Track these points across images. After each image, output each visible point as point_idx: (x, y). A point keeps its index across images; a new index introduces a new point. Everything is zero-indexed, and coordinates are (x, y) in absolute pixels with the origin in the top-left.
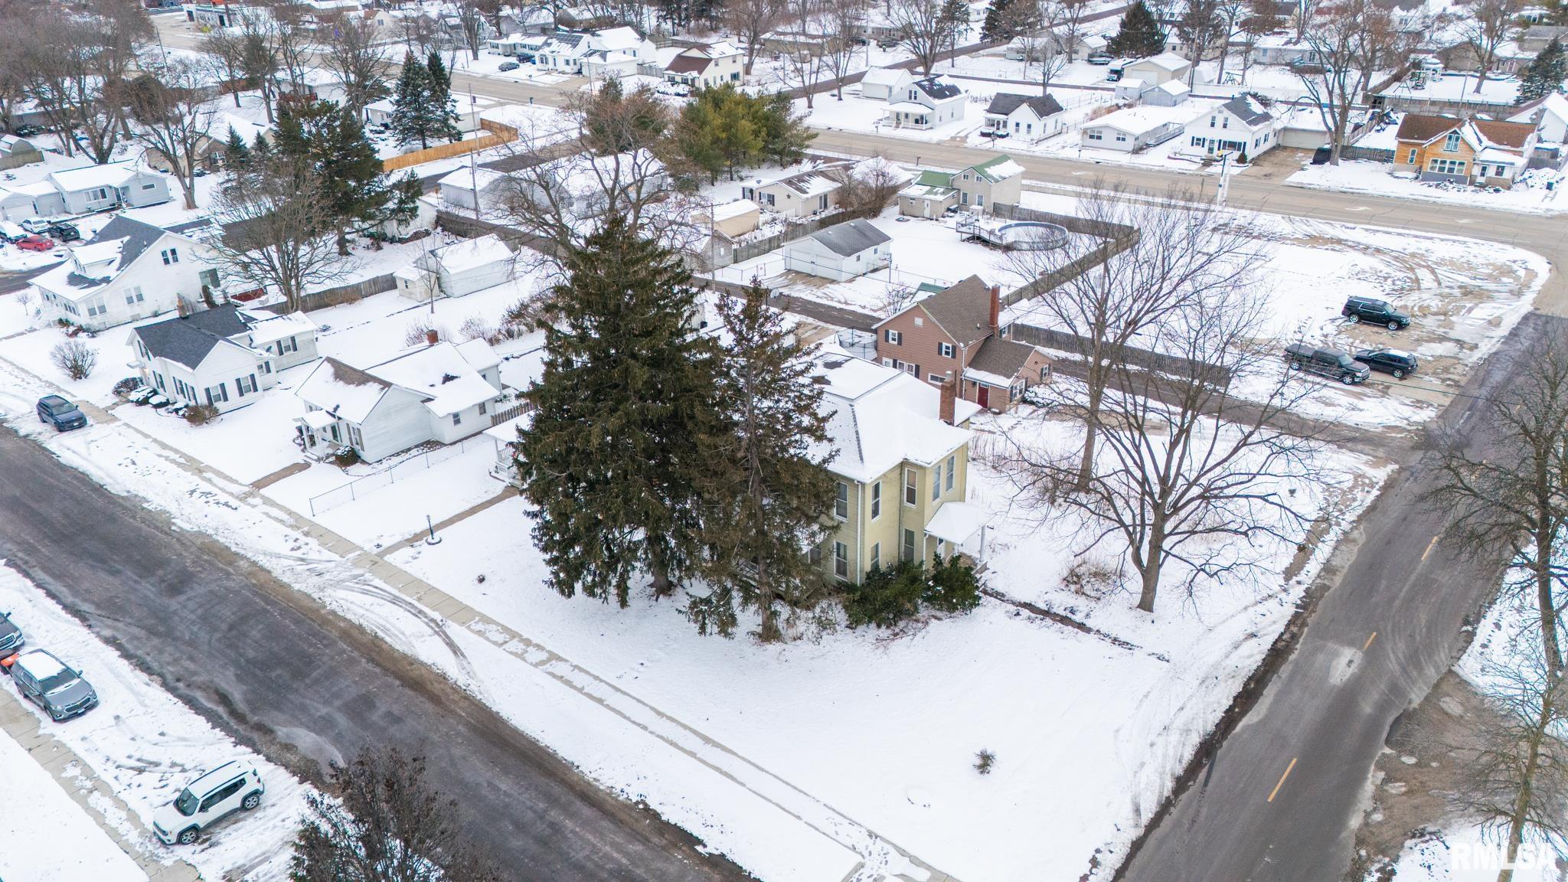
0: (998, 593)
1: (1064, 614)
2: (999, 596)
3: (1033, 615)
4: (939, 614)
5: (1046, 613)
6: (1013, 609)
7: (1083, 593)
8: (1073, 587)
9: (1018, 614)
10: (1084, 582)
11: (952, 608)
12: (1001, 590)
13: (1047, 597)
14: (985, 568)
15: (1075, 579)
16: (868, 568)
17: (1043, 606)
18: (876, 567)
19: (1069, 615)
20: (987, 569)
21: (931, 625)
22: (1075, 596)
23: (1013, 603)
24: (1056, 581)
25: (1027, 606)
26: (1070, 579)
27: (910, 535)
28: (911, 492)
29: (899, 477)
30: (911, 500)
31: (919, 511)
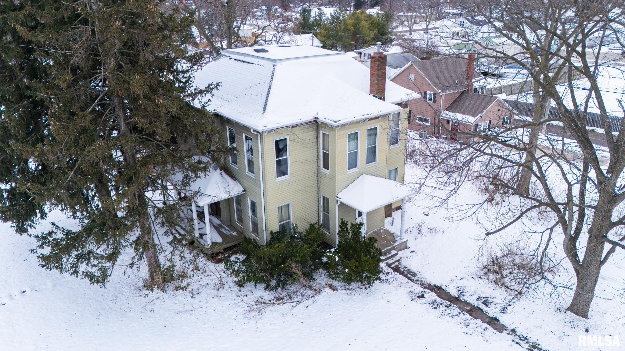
0: (409, 271)
1: (475, 303)
2: (409, 275)
3: (439, 300)
4: (335, 283)
5: (455, 300)
6: (418, 289)
7: (503, 285)
8: (492, 277)
9: (422, 296)
10: (505, 273)
11: (348, 280)
12: (413, 269)
13: (461, 283)
14: (404, 246)
15: (496, 268)
16: (275, 227)
17: (454, 292)
18: (283, 229)
19: (482, 306)
20: (407, 247)
21: (323, 294)
22: (493, 286)
23: (422, 285)
24: (474, 268)
25: (438, 290)
26: (491, 268)
27: (326, 201)
28: (326, 157)
29: (315, 140)
30: (326, 166)
31: (333, 178)
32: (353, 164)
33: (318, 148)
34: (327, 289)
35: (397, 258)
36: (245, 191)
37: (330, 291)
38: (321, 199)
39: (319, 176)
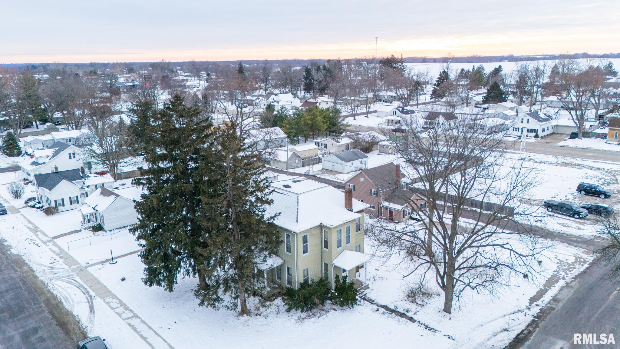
0: (371, 300)
1: (402, 311)
2: (371, 301)
3: (386, 311)
4: (335, 307)
5: (393, 311)
6: (376, 307)
7: (415, 302)
8: (410, 299)
9: (378, 310)
10: (416, 297)
11: (342, 304)
12: (373, 298)
13: (396, 303)
14: (367, 287)
15: (413, 295)
16: (302, 281)
17: (393, 308)
18: (306, 281)
19: (406, 313)
20: (368, 288)
21: (330, 313)
22: (411, 304)
23: (378, 305)
24: (403, 296)
25: (385, 307)
26: (410, 295)
27: (326, 265)
28: (326, 242)
29: (320, 234)
30: (326, 247)
31: (330, 253)
32: (339, 245)
33: (321, 238)
34: (332, 310)
35: (364, 293)
36: (284, 262)
37: (334, 311)
38: (324, 264)
39: (322, 252)
